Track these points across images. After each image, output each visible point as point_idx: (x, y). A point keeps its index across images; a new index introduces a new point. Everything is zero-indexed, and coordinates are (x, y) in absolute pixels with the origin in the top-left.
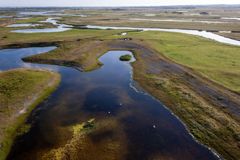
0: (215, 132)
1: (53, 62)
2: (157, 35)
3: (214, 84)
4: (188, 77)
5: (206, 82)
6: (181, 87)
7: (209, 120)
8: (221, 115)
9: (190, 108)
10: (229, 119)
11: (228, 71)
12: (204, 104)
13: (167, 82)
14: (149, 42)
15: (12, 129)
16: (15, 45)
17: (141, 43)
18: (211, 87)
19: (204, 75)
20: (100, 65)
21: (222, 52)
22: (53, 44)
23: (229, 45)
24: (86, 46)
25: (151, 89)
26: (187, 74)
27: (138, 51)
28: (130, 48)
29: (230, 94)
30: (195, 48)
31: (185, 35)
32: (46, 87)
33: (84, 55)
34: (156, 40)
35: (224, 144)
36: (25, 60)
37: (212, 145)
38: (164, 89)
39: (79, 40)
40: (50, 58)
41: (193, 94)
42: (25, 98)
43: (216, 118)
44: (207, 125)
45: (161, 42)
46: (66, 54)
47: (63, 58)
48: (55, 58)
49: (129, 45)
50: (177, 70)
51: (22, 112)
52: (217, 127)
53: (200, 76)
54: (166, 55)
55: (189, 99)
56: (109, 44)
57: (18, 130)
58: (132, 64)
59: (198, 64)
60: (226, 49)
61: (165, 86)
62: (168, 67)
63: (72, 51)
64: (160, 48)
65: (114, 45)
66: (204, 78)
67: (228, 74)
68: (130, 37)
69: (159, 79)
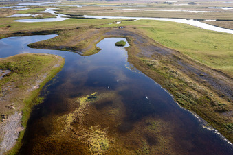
0: (196, 101)
1: (56, 48)
2: (148, 24)
3: (197, 64)
4: (176, 59)
5: (191, 63)
6: (170, 67)
7: (192, 91)
8: (202, 88)
9: (176, 83)
10: (208, 91)
11: (210, 53)
12: (188, 80)
13: (157, 63)
14: (142, 30)
15: (29, 100)
16: (20, 33)
17: (134, 31)
18: (195, 66)
19: (189, 57)
20: (98, 50)
21: (206, 38)
22: (54, 32)
23: (213, 32)
24: (84, 34)
25: (143, 69)
26: (175, 56)
27: (132, 38)
28: (125, 35)
29: (210, 71)
30: (182, 34)
31: (174, 23)
32: (52, 68)
33: (83, 42)
34: (148, 28)
35: (203, 109)
36: (31, 46)
37: (193, 109)
38: (155, 69)
39: (77, 29)
40: (53, 44)
41: (179, 72)
42: (36, 77)
43: (197, 90)
44: (190, 95)
45: (153, 30)
46: (67, 40)
47: (65, 45)
48: (57, 44)
49: (123, 33)
50: (166, 53)
51: (35, 87)
52: (198, 96)
53: (186, 58)
54: (157, 41)
55: (176, 76)
56: (105, 32)
57: (34, 100)
58: (127, 49)
59: (185, 48)
60: (210, 35)
61: (156, 66)
62: (158, 51)
63: (73, 38)
64: (151, 35)
65: (109, 33)
66: (189, 59)
67: (210, 56)
68: (125, 25)
69: (150, 61)
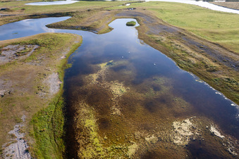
0: (194, 65)
1: (72, 28)
2: (158, 5)
3: (199, 38)
4: (181, 35)
5: (193, 38)
6: (175, 41)
7: (190, 59)
8: (200, 56)
9: (179, 53)
10: (205, 58)
11: (212, 30)
12: (189, 50)
13: (164, 39)
14: (151, 11)
16: (36, 15)
17: (143, 12)
18: (197, 40)
19: (193, 33)
20: (111, 29)
21: (212, 17)
22: (67, 14)
23: (220, 12)
24: (96, 15)
25: (152, 43)
26: (180, 33)
27: (141, 19)
28: (134, 16)
29: (209, 44)
30: (190, 15)
32: (73, 44)
33: (96, 22)
34: (156, 9)
35: (199, 70)
36: (49, 26)
37: (190, 71)
38: (162, 43)
39: (89, 11)
40: (69, 24)
41: (182, 45)
42: (62, 50)
43: (196, 57)
44: (189, 61)
45: (161, 11)
46: (81, 21)
47: (80, 25)
48: (73, 25)
49: (133, 14)
50: (172, 31)
51: (62, 57)
52: (195, 61)
53: (190, 34)
54: (165, 21)
55: (179, 48)
56: (116, 13)
58: (137, 28)
59: (191, 27)
60: (216, 15)
61: (162, 41)
62: (165, 29)
63: (86, 19)
64: (160, 16)
65: (119, 14)
66: (193, 36)
67: (212, 33)
68: (134, 7)
69: (158, 37)
